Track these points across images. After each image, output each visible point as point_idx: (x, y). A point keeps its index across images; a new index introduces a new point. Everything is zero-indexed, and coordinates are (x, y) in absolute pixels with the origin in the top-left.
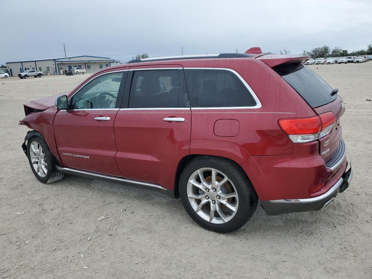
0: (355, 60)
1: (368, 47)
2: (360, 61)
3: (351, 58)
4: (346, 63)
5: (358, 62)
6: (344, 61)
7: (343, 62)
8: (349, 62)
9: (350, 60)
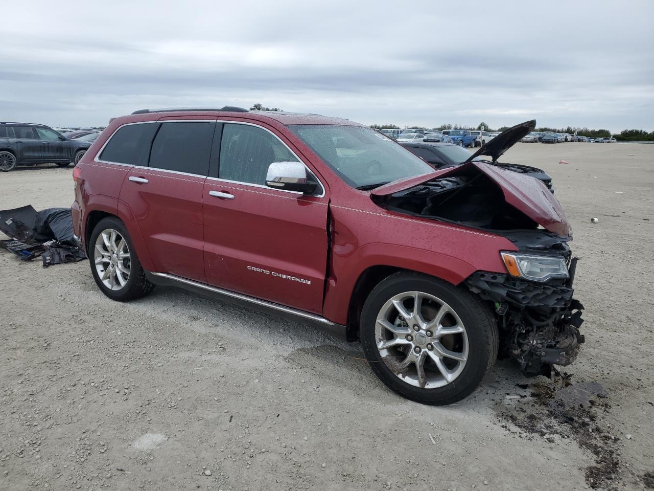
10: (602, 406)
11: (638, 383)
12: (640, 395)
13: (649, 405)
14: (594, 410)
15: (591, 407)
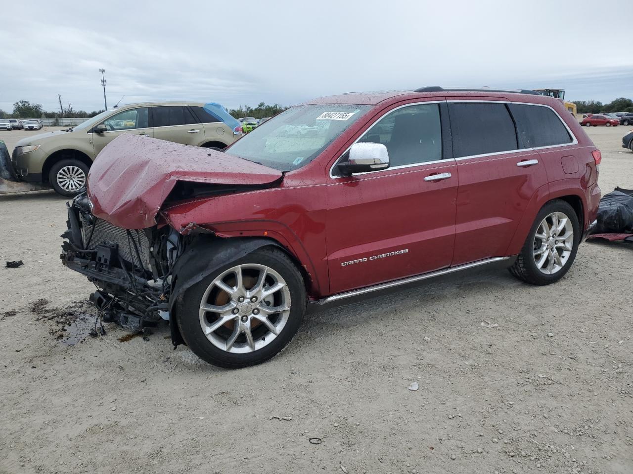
0: (27, 126)
1: (15, 105)
2: (34, 127)
3: (16, 122)
4: (10, 130)
5: (31, 129)
6: (7, 126)
7: (6, 128)
8: (14, 128)
9: (15, 124)
10: (56, 332)
11: (34, 364)
12: (29, 353)
13: (19, 350)
14: (61, 326)
15: (63, 327)
